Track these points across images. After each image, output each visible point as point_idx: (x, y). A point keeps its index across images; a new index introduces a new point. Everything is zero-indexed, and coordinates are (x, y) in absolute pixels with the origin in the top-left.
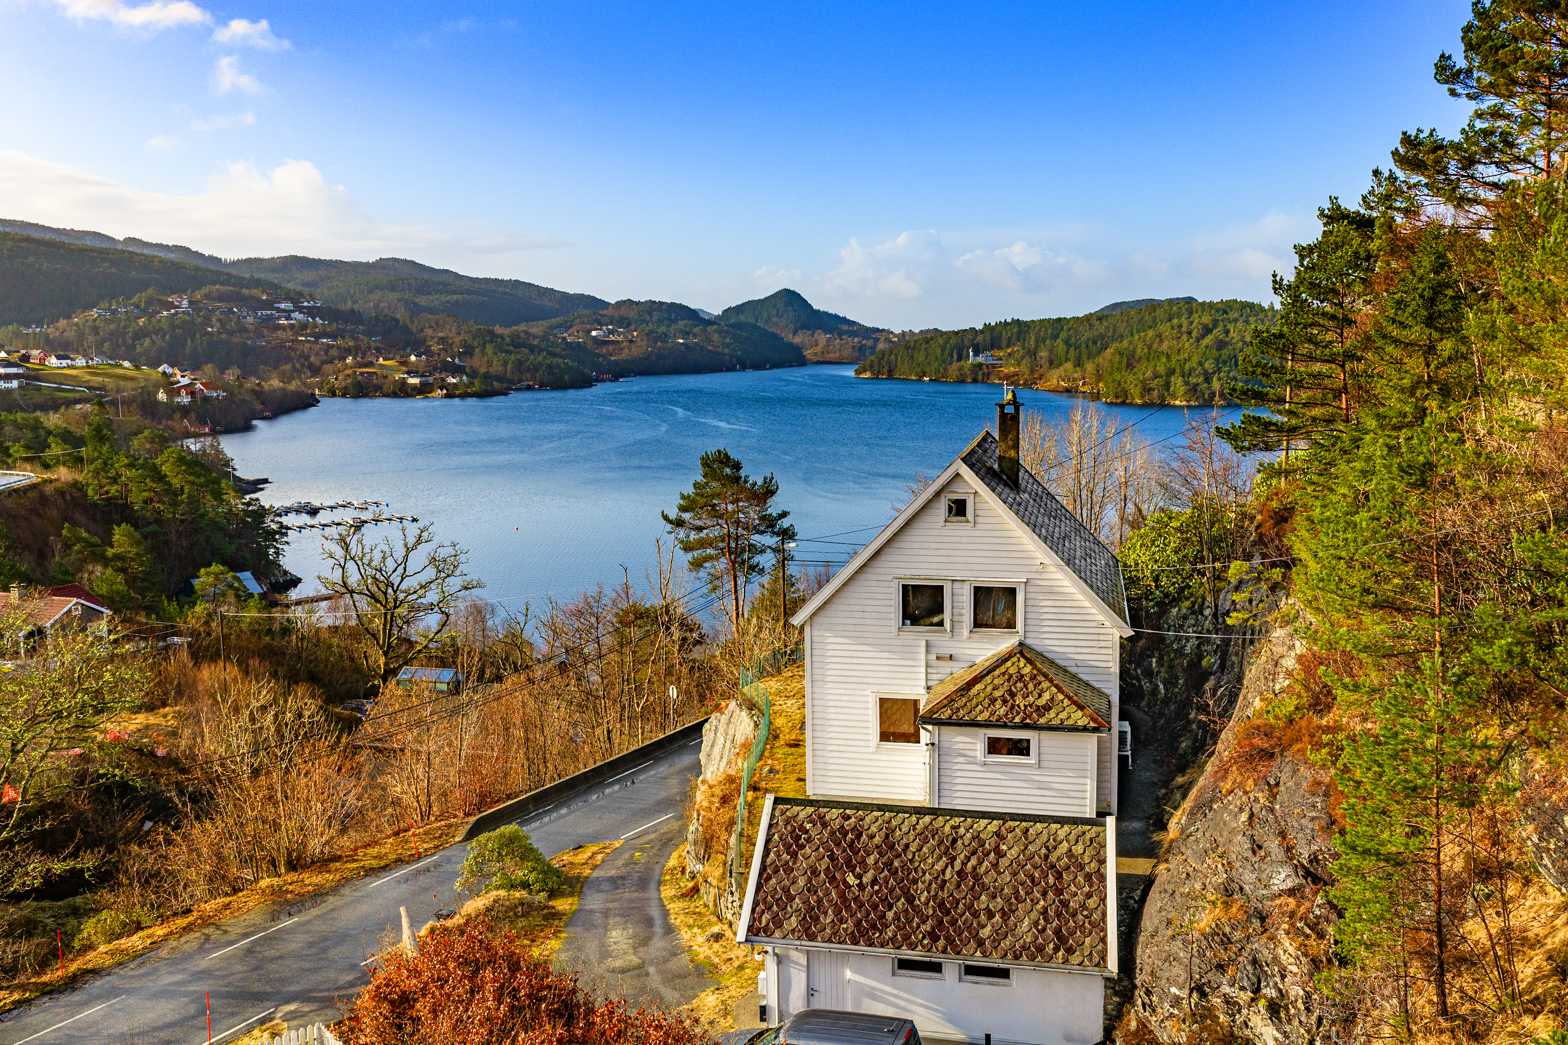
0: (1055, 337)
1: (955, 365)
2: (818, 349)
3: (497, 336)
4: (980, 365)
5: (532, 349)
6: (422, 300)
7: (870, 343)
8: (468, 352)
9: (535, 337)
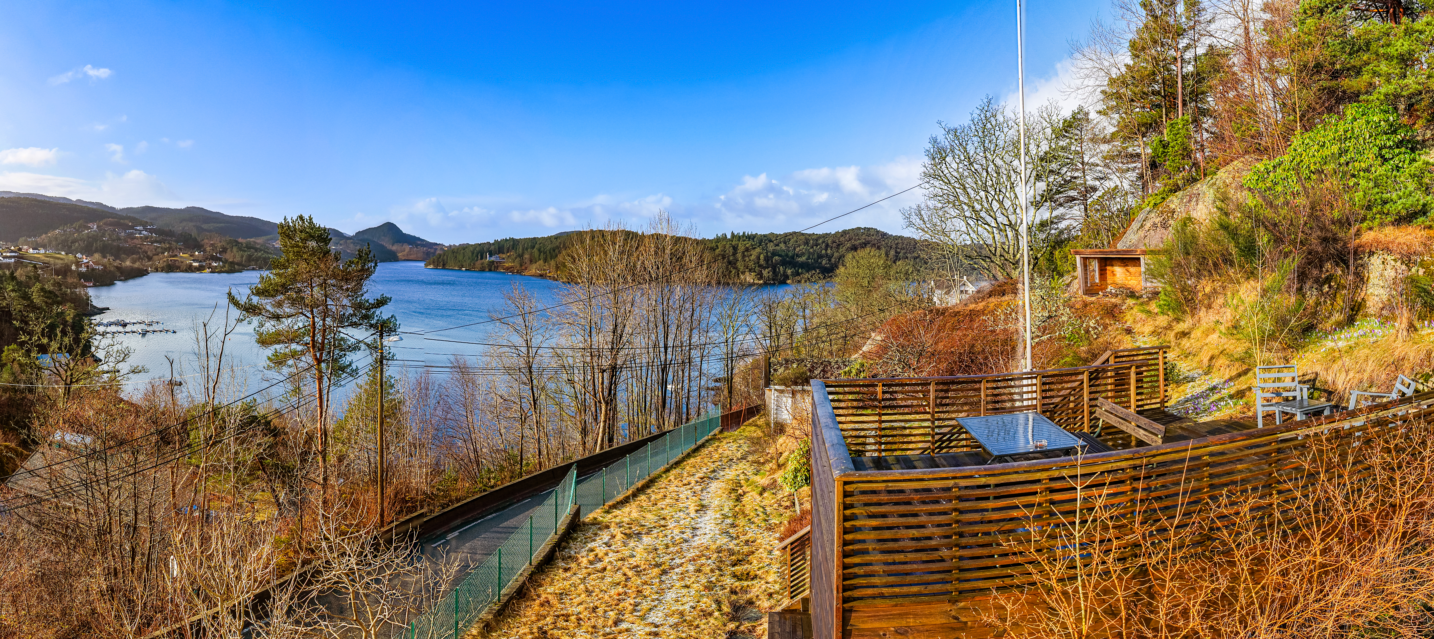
0: (533, 247)
1: (480, 262)
2: (405, 253)
3: (239, 243)
4: (493, 262)
5: (256, 250)
6: (205, 226)
7: (432, 251)
8: (224, 250)
9: (258, 244)
